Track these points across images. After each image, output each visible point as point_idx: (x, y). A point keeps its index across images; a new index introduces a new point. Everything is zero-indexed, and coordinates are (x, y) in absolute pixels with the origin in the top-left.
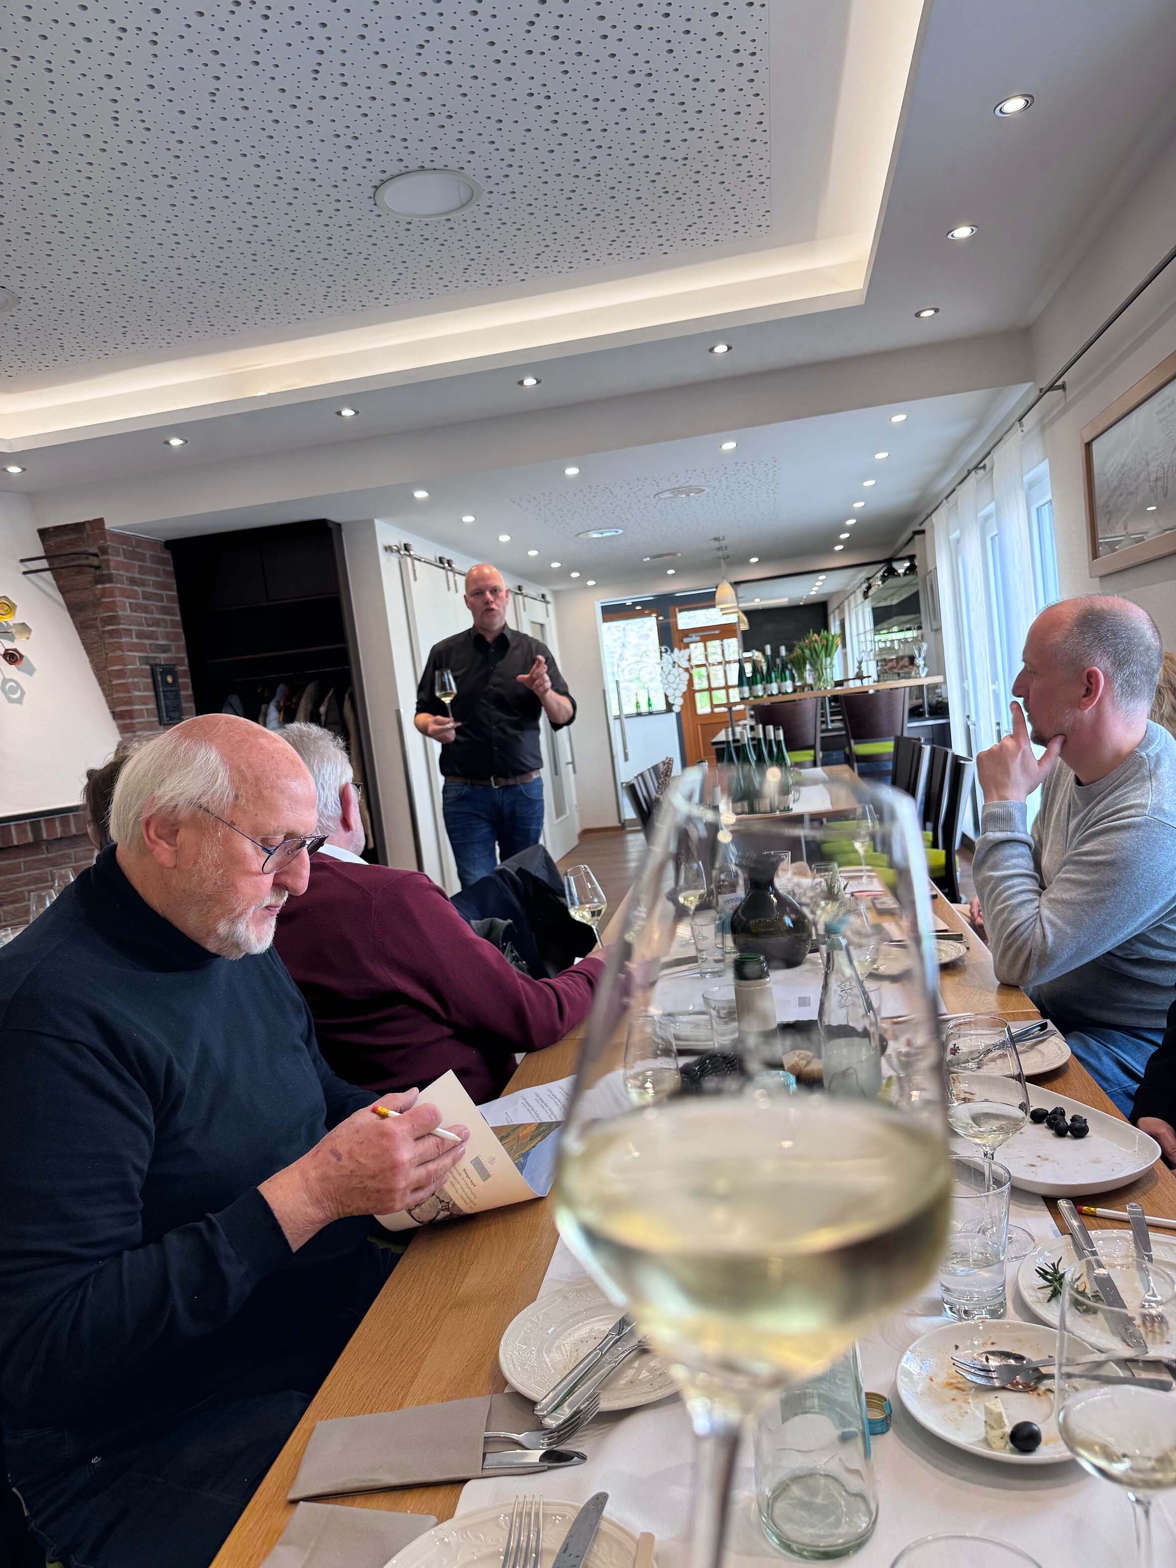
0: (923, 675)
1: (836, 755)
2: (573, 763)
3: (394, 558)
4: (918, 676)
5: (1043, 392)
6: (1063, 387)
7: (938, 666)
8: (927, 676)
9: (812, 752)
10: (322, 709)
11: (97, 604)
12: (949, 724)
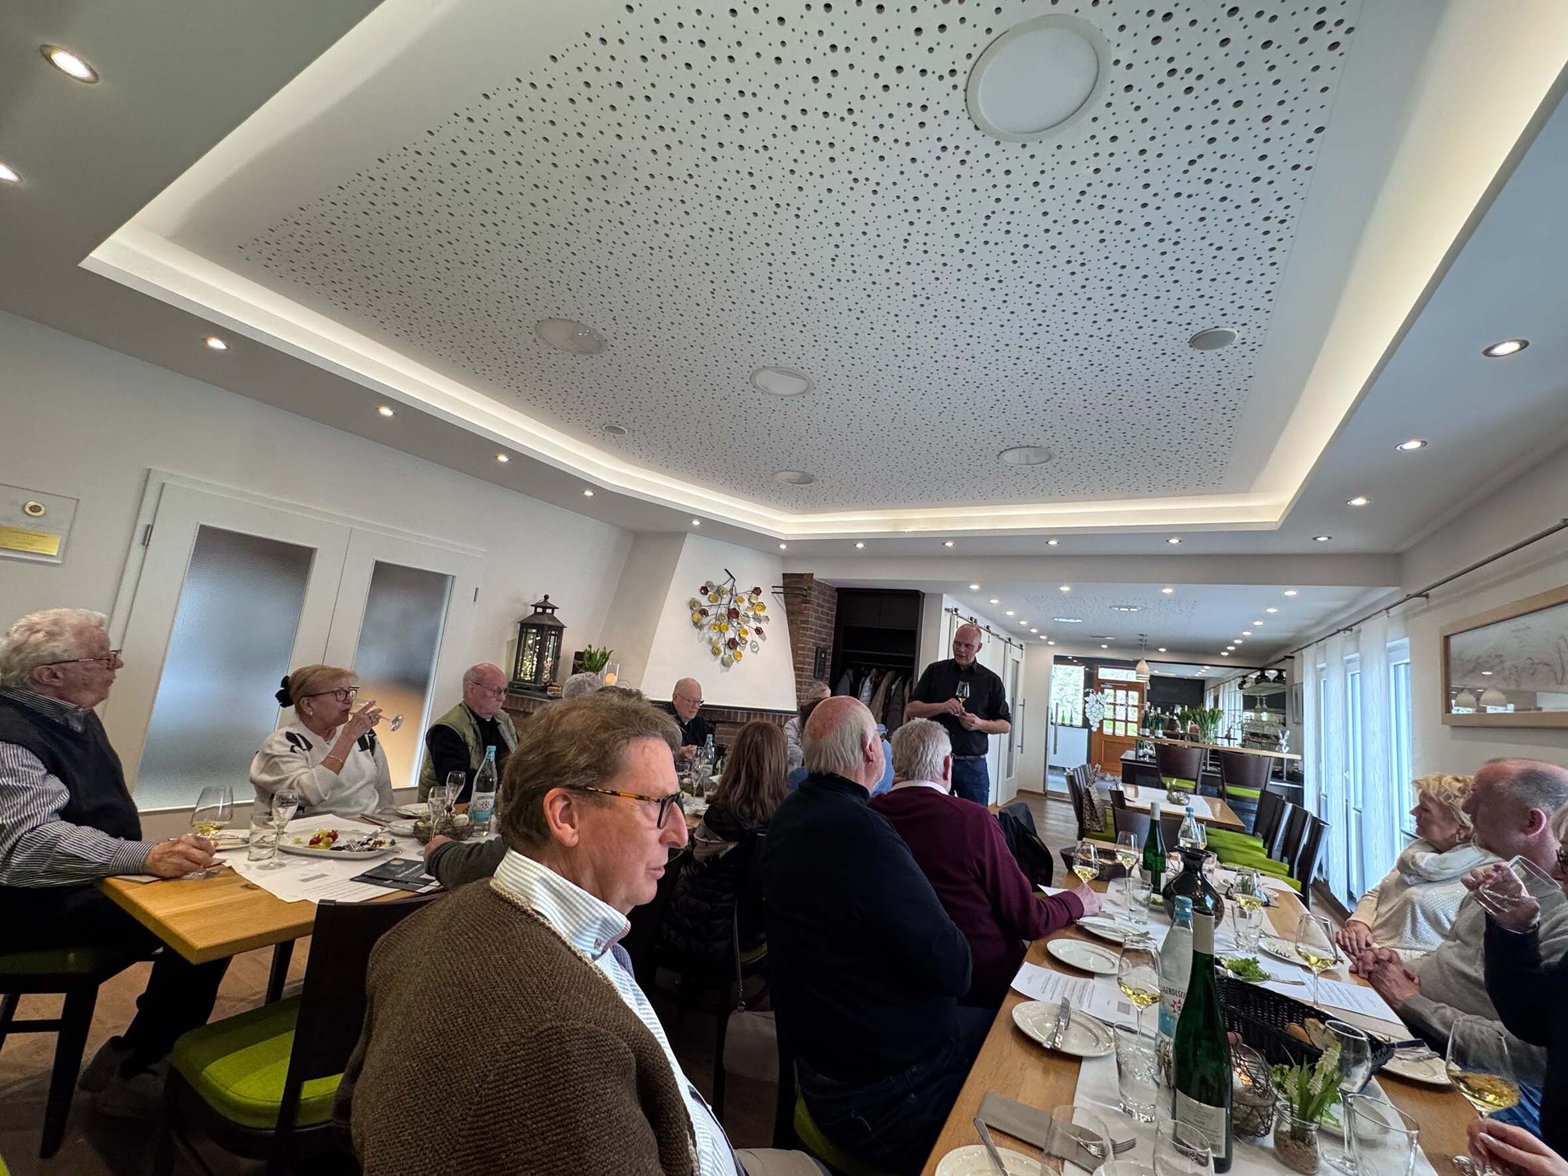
0: (1285, 751)
1: (1210, 789)
2: (1022, 747)
3: (949, 615)
4: (1280, 751)
5: (1409, 597)
6: (1427, 596)
7: (1298, 747)
8: (1288, 752)
9: (1194, 783)
10: (893, 687)
11: (801, 613)
12: (1302, 790)
